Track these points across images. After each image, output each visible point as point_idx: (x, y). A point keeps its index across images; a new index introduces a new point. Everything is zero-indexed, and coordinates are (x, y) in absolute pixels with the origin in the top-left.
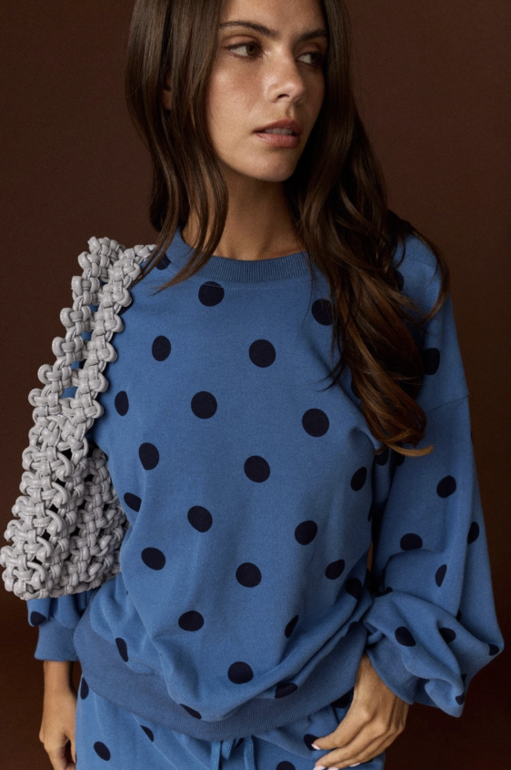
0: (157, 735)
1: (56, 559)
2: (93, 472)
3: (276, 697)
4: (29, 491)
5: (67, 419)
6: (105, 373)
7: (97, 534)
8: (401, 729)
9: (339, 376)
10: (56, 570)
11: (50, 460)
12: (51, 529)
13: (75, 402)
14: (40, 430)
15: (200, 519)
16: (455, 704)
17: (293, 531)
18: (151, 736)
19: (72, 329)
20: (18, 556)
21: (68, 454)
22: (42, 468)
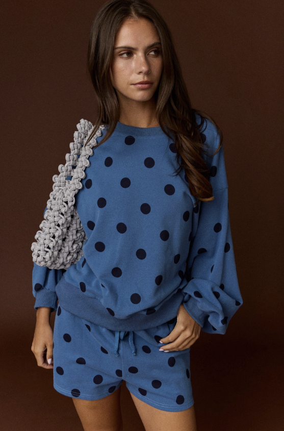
0: (92, 329)
1: (56, 248)
2: (75, 214)
3: (147, 314)
4: (49, 218)
5: (67, 189)
6: (85, 171)
7: (73, 242)
8: (197, 337)
9: (179, 172)
10: (56, 253)
11: (59, 204)
12: (57, 234)
13: (71, 182)
14: (55, 192)
15: (122, 228)
16: (221, 324)
17: (159, 234)
18: (89, 329)
19: (74, 151)
20: (41, 245)
21: (67, 203)
22: (55, 208)
